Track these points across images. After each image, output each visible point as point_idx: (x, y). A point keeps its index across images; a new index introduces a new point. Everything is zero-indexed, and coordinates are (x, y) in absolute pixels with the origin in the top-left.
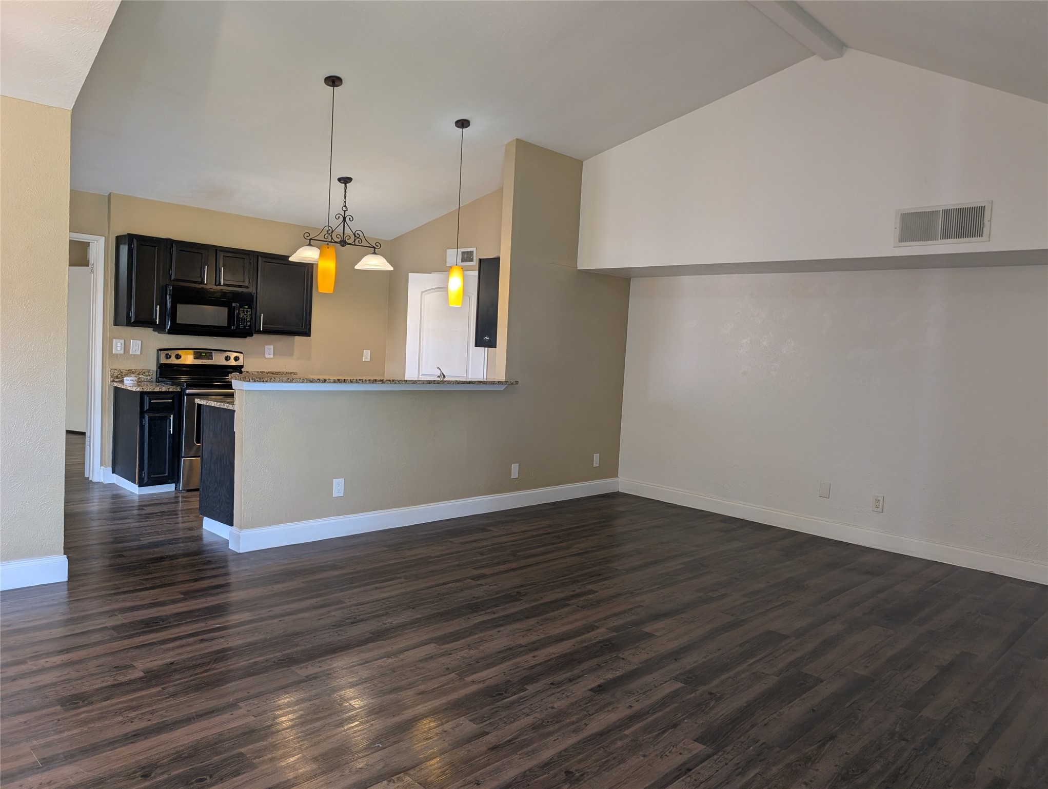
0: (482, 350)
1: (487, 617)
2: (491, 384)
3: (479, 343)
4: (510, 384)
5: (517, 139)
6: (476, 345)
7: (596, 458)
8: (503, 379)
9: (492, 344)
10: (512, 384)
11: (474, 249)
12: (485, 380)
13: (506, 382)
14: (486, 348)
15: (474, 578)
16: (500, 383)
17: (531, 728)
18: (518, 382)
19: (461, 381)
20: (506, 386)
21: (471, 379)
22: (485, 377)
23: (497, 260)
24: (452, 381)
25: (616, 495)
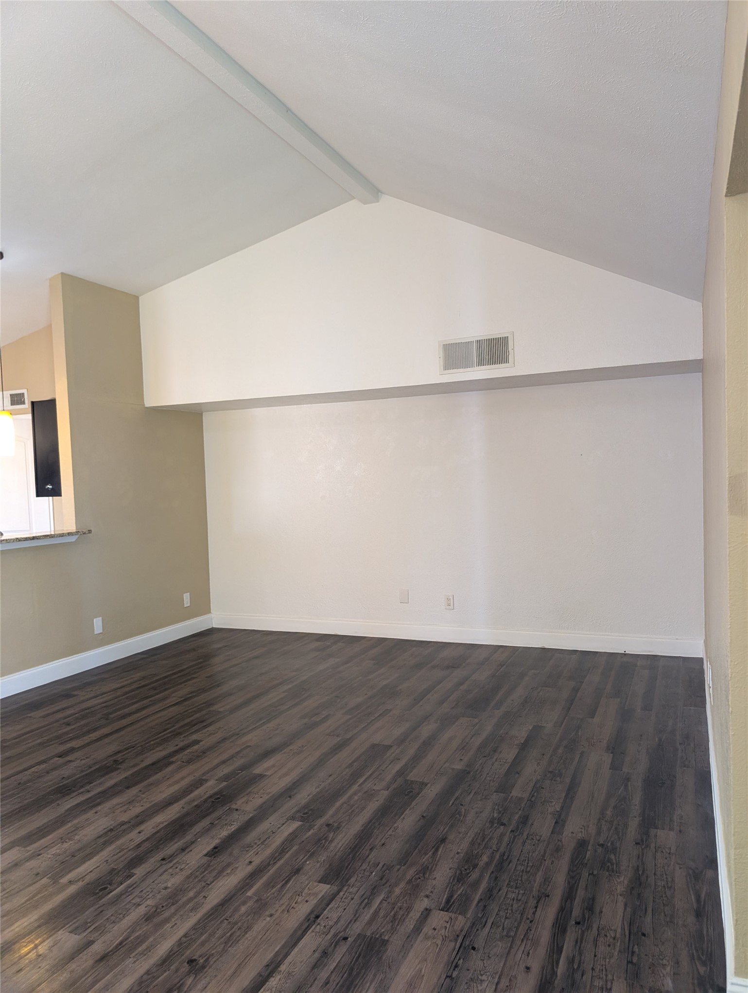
0: (46, 501)
1: (81, 798)
2: (60, 536)
3: (41, 492)
4: (83, 533)
5: (62, 274)
6: (38, 495)
7: (187, 597)
8: (73, 529)
9: (56, 492)
10: (84, 533)
11: (24, 391)
12: (53, 533)
13: (76, 532)
14: (51, 498)
15: (60, 756)
16: (69, 534)
17: (144, 919)
18: (91, 530)
19: (22, 538)
20: (77, 536)
21: (36, 533)
22: (53, 529)
23: (52, 402)
24: (11, 539)
25: (211, 631)
